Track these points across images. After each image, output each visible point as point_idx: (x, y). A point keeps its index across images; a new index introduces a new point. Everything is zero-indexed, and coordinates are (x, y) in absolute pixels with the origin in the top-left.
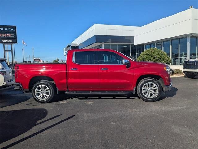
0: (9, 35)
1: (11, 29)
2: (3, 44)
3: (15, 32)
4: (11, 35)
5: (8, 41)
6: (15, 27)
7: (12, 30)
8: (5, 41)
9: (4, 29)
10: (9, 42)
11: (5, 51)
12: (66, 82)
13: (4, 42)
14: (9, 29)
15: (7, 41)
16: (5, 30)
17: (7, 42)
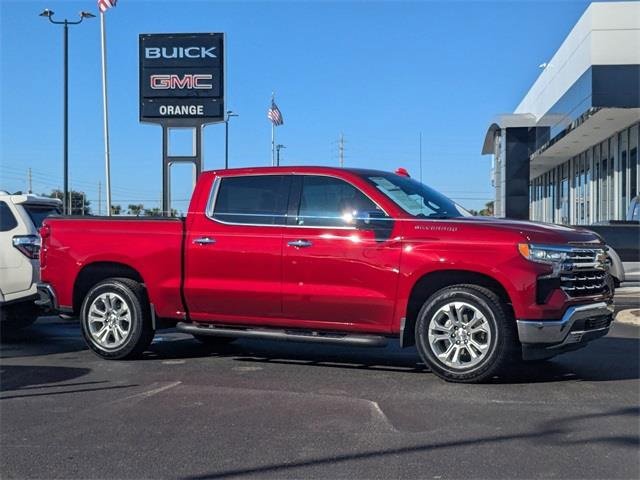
0: (191, 81)
1: (199, 52)
2: (161, 128)
3: (216, 67)
4: (200, 81)
5: (185, 110)
6: (216, 41)
7: (204, 52)
8: (170, 110)
9: (170, 52)
10: (189, 116)
11: (167, 160)
12: (178, 286)
13: (166, 116)
14: (190, 52)
15: (178, 111)
16: (175, 55)
17: (178, 116)
